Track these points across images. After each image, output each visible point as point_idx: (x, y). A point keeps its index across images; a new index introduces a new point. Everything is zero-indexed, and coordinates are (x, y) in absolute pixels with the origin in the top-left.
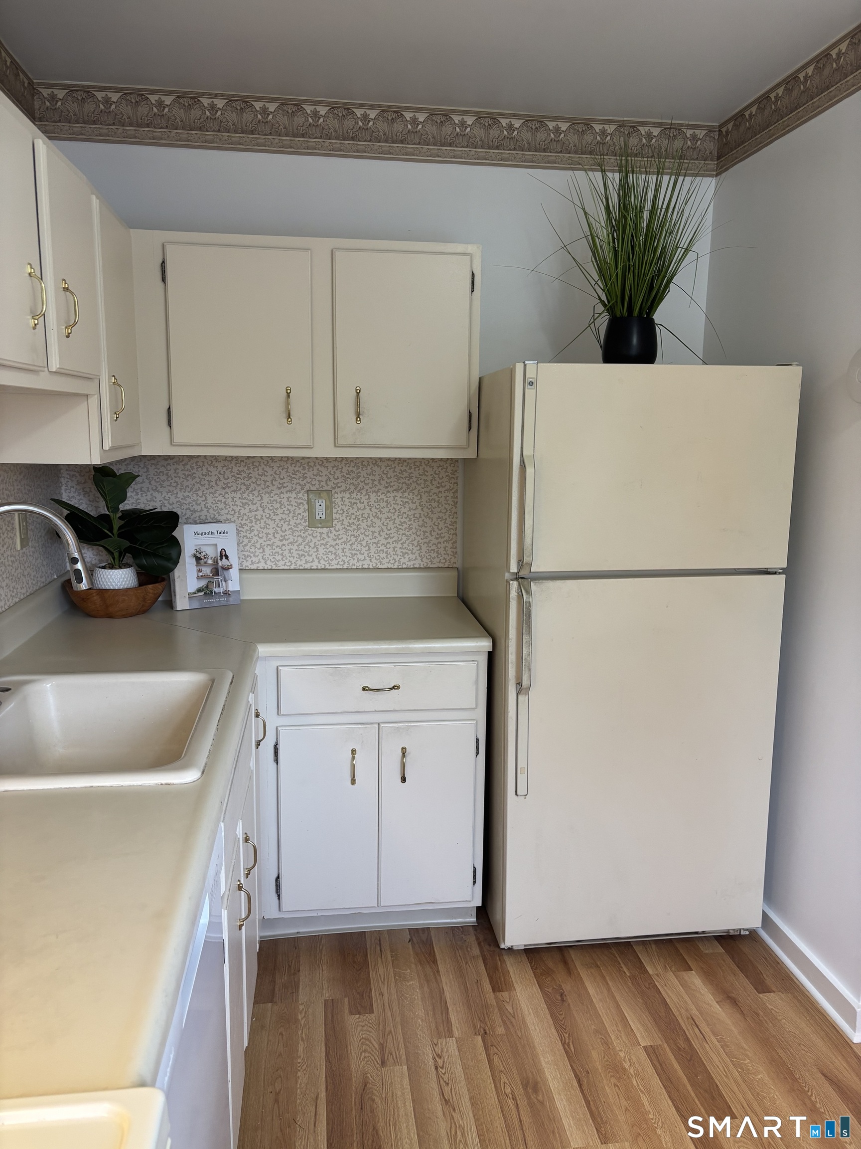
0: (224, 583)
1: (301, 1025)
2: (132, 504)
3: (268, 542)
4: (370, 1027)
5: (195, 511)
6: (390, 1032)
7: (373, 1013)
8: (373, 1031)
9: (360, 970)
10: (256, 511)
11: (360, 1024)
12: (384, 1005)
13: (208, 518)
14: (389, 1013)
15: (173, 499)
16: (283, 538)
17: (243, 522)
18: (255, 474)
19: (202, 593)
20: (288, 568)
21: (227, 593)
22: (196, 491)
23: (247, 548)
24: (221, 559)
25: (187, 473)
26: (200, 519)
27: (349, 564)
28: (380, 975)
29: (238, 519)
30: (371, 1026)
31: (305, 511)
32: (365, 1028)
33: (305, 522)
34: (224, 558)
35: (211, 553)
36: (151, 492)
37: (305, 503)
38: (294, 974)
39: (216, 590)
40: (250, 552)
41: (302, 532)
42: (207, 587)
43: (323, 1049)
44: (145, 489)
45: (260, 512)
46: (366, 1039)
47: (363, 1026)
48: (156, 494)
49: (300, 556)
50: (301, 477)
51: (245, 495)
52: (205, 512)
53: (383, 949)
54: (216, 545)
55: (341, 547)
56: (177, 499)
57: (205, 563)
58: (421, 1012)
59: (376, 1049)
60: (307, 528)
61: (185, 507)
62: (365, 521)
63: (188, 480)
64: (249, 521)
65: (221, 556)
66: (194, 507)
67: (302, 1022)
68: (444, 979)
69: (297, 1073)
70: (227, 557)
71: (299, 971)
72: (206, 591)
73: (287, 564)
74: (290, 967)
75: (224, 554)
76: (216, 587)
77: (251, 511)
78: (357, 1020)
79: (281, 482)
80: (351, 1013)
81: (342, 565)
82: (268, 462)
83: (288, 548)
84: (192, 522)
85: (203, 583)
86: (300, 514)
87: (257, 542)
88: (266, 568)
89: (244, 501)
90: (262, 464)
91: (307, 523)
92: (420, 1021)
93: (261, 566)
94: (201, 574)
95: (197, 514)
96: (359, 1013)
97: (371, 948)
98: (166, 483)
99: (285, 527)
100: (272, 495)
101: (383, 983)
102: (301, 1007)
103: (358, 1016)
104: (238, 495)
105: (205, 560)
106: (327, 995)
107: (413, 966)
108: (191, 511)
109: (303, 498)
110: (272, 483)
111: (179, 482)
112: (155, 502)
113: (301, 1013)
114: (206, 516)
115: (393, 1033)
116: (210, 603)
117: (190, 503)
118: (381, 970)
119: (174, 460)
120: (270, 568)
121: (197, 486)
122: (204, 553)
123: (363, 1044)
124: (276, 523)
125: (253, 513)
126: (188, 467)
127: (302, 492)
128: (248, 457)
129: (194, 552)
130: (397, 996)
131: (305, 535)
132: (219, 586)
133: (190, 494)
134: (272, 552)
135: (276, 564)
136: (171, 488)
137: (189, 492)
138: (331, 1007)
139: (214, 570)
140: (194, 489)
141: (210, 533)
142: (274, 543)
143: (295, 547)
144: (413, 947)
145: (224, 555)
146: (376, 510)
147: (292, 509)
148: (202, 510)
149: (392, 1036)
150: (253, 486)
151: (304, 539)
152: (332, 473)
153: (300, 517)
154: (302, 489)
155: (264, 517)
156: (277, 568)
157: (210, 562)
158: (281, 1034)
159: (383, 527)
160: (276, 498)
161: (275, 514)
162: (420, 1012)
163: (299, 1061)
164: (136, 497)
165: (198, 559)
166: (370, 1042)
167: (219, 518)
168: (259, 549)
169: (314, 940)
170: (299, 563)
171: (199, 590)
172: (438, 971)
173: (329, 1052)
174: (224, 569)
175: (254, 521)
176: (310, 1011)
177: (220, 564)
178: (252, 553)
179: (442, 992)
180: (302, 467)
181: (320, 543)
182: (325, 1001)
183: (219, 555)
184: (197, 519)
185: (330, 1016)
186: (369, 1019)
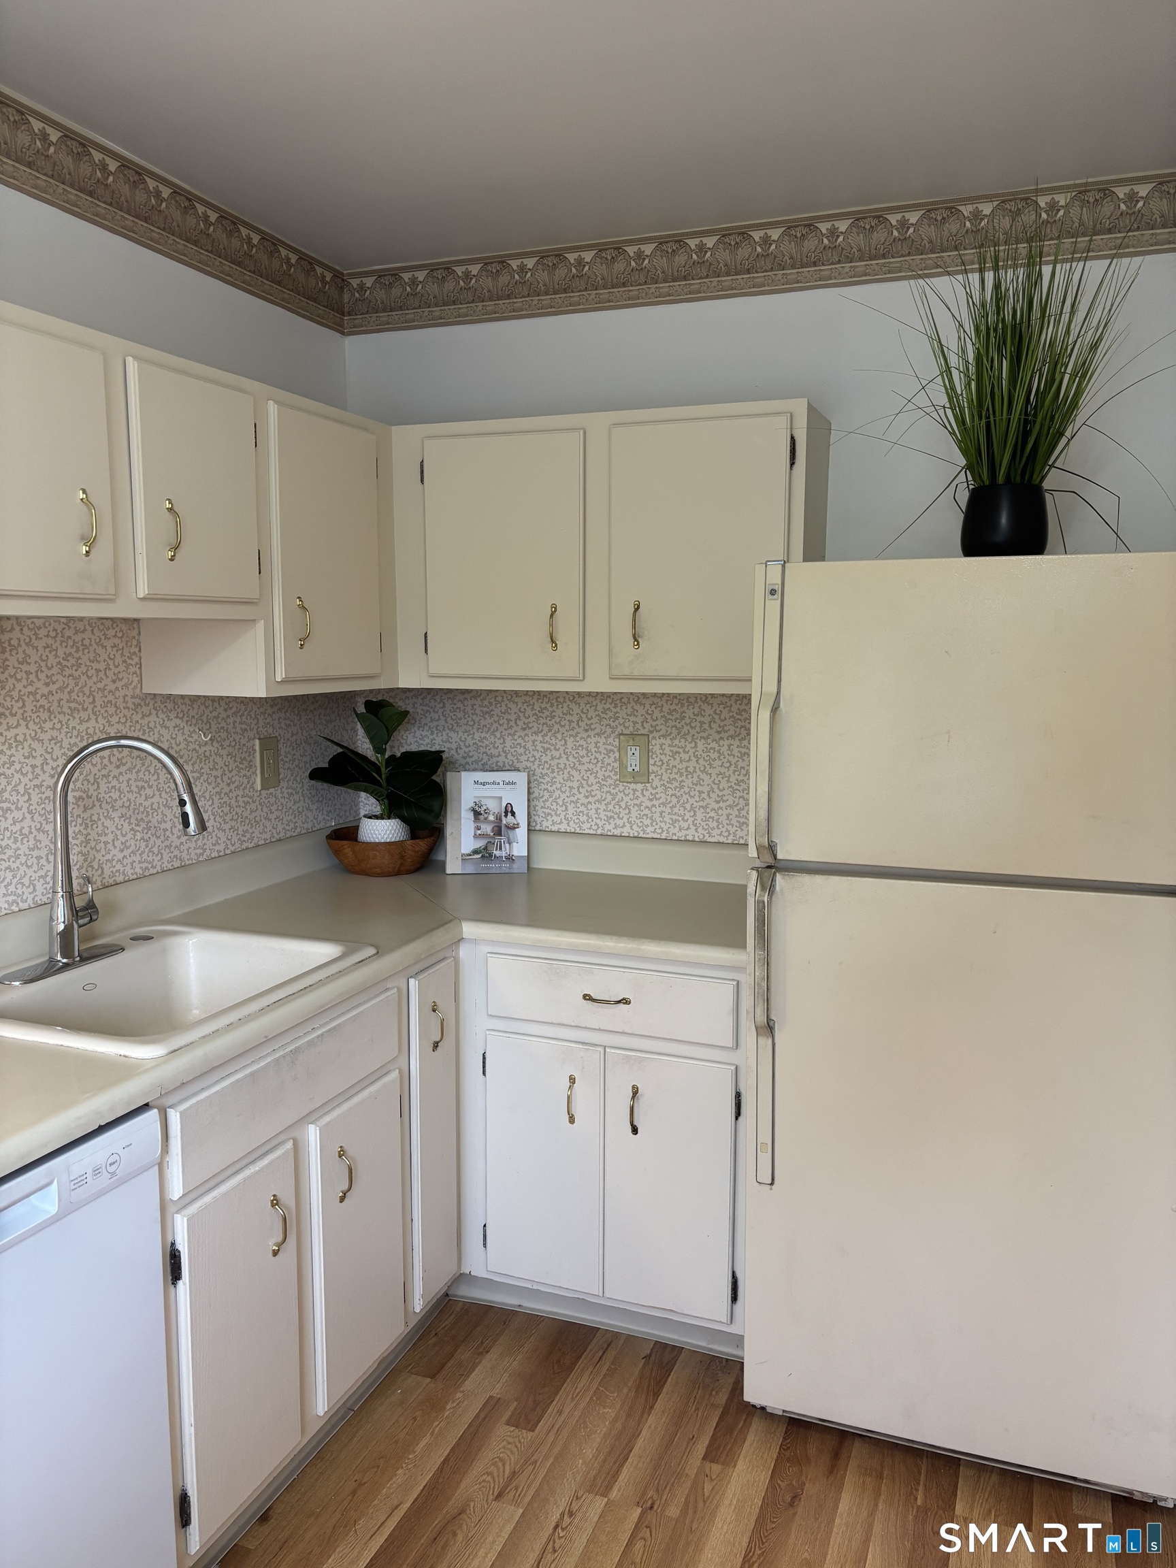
0: (507, 845)
1: (443, 1416)
2: (428, 744)
3: (572, 799)
4: (517, 1447)
5: (492, 756)
6: (536, 1462)
7: (533, 1431)
8: (517, 1453)
9: (558, 1373)
10: (559, 758)
11: (509, 1439)
12: (553, 1426)
13: (506, 765)
14: (552, 1436)
15: (469, 741)
16: (589, 794)
17: (544, 772)
18: (558, 712)
19: (479, 856)
20: (594, 832)
21: (510, 858)
22: (494, 732)
23: (548, 804)
24: (506, 816)
25: (485, 709)
26: (497, 765)
27: (668, 833)
28: (577, 1387)
29: (539, 767)
30: (519, 1446)
31: (615, 761)
32: (509, 1446)
33: (615, 775)
34: (509, 814)
35: (494, 807)
36: (447, 731)
37: (616, 750)
38: (481, 1353)
39: (497, 853)
40: (550, 809)
41: (612, 787)
42: (486, 848)
43: (446, 1453)
44: (440, 728)
45: (563, 760)
46: (501, 1459)
47: (509, 1443)
48: (452, 734)
49: (609, 818)
50: (611, 717)
51: (547, 738)
52: (501, 759)
53: (604, 1357)
54: (501, 798)
55: (659, 810)
56: (474, 741)
57: (486, 819)
58: (589, 1452)
59: (504, 1476)
60: (618, 782)
61: (482, 750)
62: (690, 776)
63: (485, 719)
64: (551, 770)
65: (506, 812)
66: (491, 751)
67: (447, 1413)
68: (651, 1420)
69: (398, 1469)
70: (513, 814)
71: (488, 1352)
72: (485, 854)
73: (593, 827)
74: (482, 1343)
75: (510, 810)
76: (496, 850)
77: (553, 758)
78: (509, 1433)
79: (589, 722)
80: (508, 1423)
81: (660, 834)
82: (574, 698)
83: (594, 806)
84: (489, 769)
85: (480, 844)
86: (610, 764)
87: (559, 797)
88: (568, 831)
89: (546, 746)
90: (567, 700)
91: (618, 776)
92: (581, 1461)
93: (563, 828)
94: (479, 832)
95: (495, 759)
96: (517, 1427)
97: (591, 1350)
98: (463, 722)
99: (592, 780)
100: (578, 739)
101: (573, 1399)
102: (459, 1395)
103: (513, 1428)
104: (540, 738)
105: (486, 816)
106: (497, 1391)
107: (625, 1391)
108: (487, 755)
109: (614, 743)
111: (477, 720)
112: (451, 743)
113: (453, 1402)
114: (504, 762)
115: (538, 1464)
116: (488, 868)
117: (487, 746)
118: (584, 1380)
119: (472, 695)
120: (573, 831)
121: (495, 725)
122: (485, 807)
123: (495, 1464)
124: (581, 775)
125: (556, 761)
126: (486, 702)
127: (613, 736)
128: (552, 692)
129: (473, 805)
130: (577, 1421)
131: (614, 791)
132: (501, 849)
133: (487, 736)
134: (576, 811)
135: (580, 827)
136: (468, 728)
137: (487, 733)
138: (492, 1407)
139: (496, 829)
140: (492, 730)
141: (494, 783)
142: (578, 799)
143: (603, 807)
144: (644, 1367)
145: (509, 811)
146: (704, 763)
147: (600, 758)
148: (499, 755)
149: (534, 1468)
150: (556, 727)
151: (614, 796)
152: (650, 712)
153: (610, 768)
154: (613, 732)
155: (568, 766)
156: (581, 832)
157: (491, 818)
158: (415, 1419)
159: (714, 786)
160: (582, 742)
161: (581, 763)
162: (590, 1450)
163: (410, 1457)
164: (431, 737)
165: (477, 814)
166: (504, 1465)
167: (518, 765)
168: (562, 806)
169: (533, 1320)
170: (607, 827)
171: (476, 852)
172: (651, 1408)
173: (450, 1459)
174: (508, 827)
175: (556, 770)
176: (466, 1403)
177: (504, 822)
178: (554, 810)
179: (636, 1436)
180: (613, 705)
181: (632, 802)
182: (491, 1397)
183: (503, 810)
184: (494, 765)
185: (482, 1416)
186: (523, 1437)
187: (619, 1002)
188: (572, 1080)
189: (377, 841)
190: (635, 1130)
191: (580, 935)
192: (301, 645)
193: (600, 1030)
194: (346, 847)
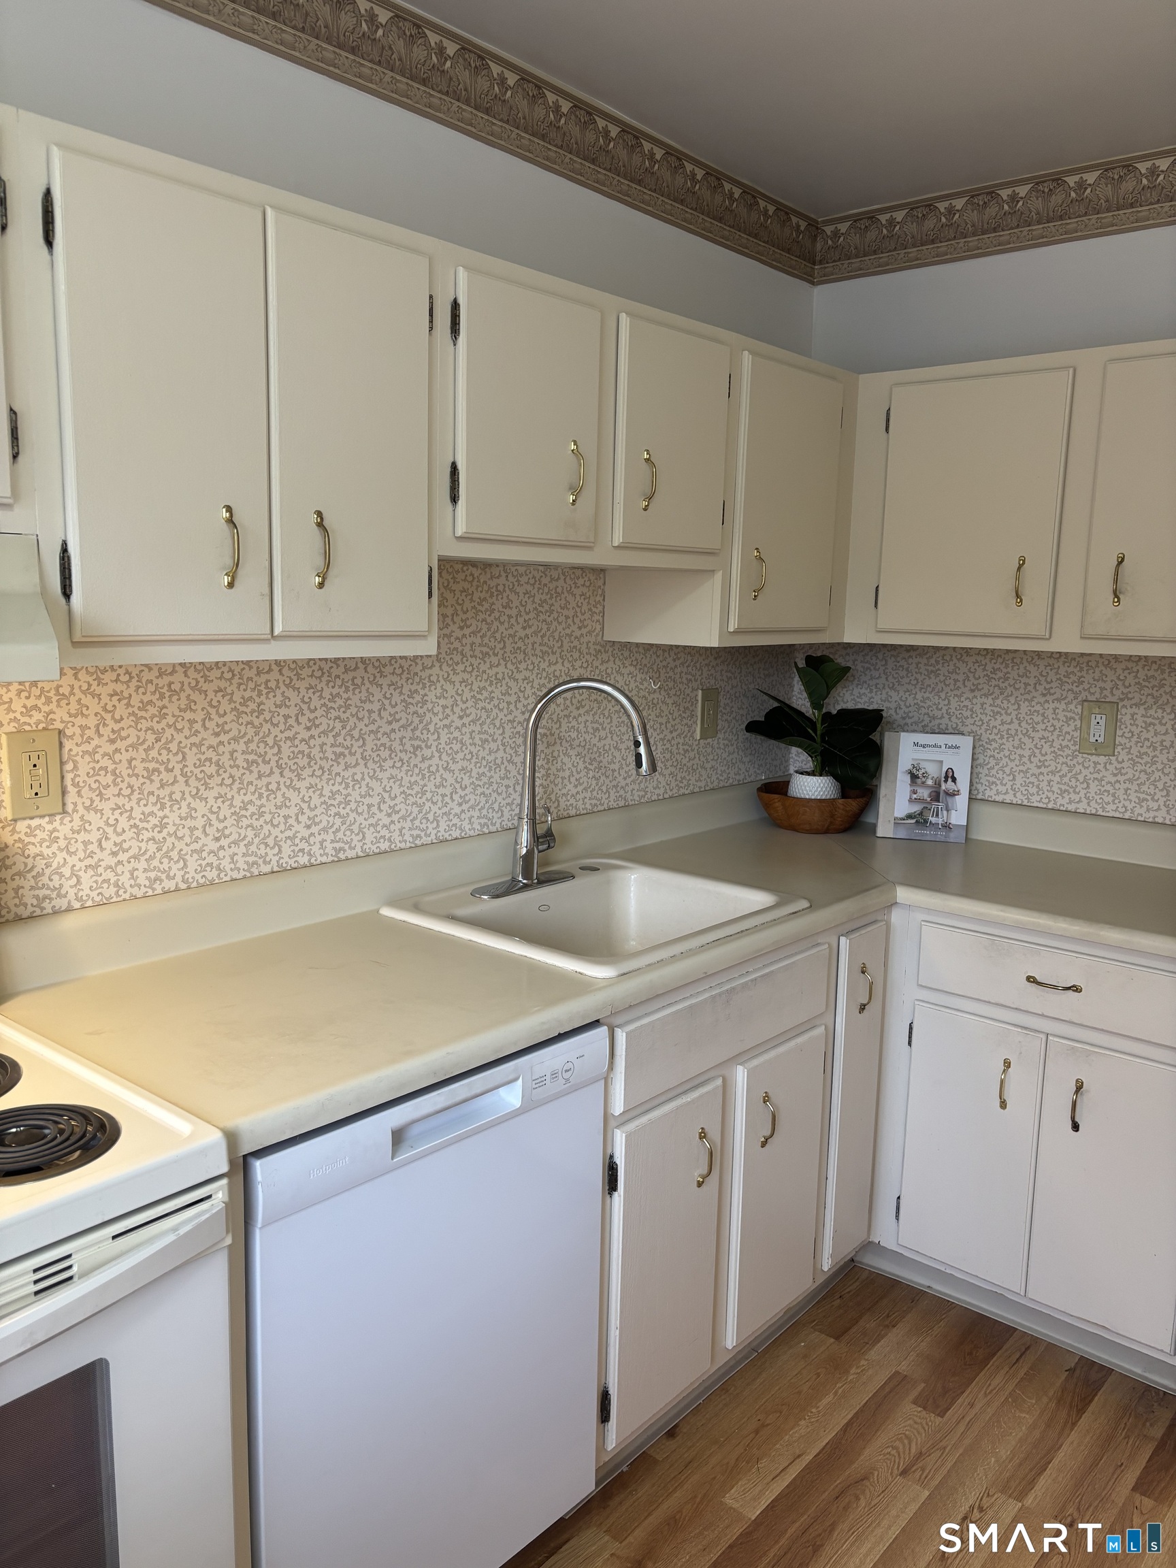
0: (945, 812)
1: (846, 1379)
2: (865, 702)
3: (1021, 768)
4: (924, 1428)
5: (934, 718)
6: (945, 1448)
7: (942, 1417)
8: (924, 1435)
9: (970, 1365)
10: (1009, 724)
11: (915, 1418)
12: (963, 1417)
13: (949, 727)
14: (961, 1428)
15: (910, 701)
16: (1042, 764)
17: (991, 737)
18: (1014, 674)
19: (914, 821)
20: (1045, 806)
21: (947, 826)
22: (938, 692)
23: (993, 772)
24: (946, 781)
25: (930, 668)
26: (939, 728)
27: (1132, 813)
28: (990, 1385)
29: (986, 732)
30: (927, 1429)
31: (1076, 730)
32: (916, 1426)
33: (1074, 745)
34: (950, 780)
35: (933, 771)
36: (888, 690)
37: (1077, 717)
38: (887, 1326)
39: (933, 820)
40: (996, 777)
41: (1069, 758)
42: (921, 814)
43: (850, 1416)
44: (880, 686)
45: (1015, 726)
46: (907, 1437)
47: (916, 1423)
48: (892, 693)
49: (1062, 792)
50: (1075, 682)
51: (998, 702)
52: (945, 721)
53: (1021, 1361)
54: (941, 762)
55: (1123, 786)
56: (916, 701)
57: (923, 783)
58: (1004, 1452)
59: (909, 1453)
60: (1077, 753)
61: (923, 711)
63: (930, 678)
64: (999, 736)
65: (946, 778)
66: (933, 712)
67: (851, 1377)
68: (1074, 1436)
69: (800, 1420)
70: (954, 780)
71: (894, 1326)
72: (920, 819)
73: (1044, 800)
74: (888, 1316)
75: (950, 774)
76: (933, 816)
77: (1003, 723)
78: (916, 1413)
79: (1048, 686)
80: (915, 1402)
81: (1123, 813)
82: (1033, 659)
83: (1047, 778)
84: (929, 731)
85: (916, 808)
86: (1069, 733)
87: (1007, 765)
88: (1014, 802)
89: (996, 709)
90: (1024, 661)
91: (1077, 747)
92: (993, 1459)
93: (1009, 798)
94: (915, 796)
95: (937, 722)
96: (925, 1408)
97: (1007, 1350)
98: (906, 680)
99: (1046, 748)
100: (1033, 703)
101: (986, 1395)
102: (863, 1362)
103: (920, 1409)
104: (990, 701)
105: (924, 779)
106: (904, 1368)
107: (1045, 1400)
108: (929, 717)
109: (1076, 710)
110: (1035, 688)
111: (920, 679)
112: (890, 702)
113: (858, 1368)
114: (947, 725)
115: (947, 1451)
116: (923, 835)
117: (930, 706)
118: (997, 1381)
119: (918, 652)
120: (1019, 802)
121: (940, 685)
122: (923, 771)
123: (901, 1440)
124: (1034, 743)
125: (1006, 727)
126: (932, 661)
127: (1075, 702)
128: (1008, 651)
129: (911, 767)
130: (990, 1419)
131: (1072, 763)
132: (937, 815)
133: (931, 696)
134: (1025, 782)
135: (1028, 798)
136: (910, 687)
137: (931, 693)
138: (898, 1383)
139: (934, 794)
140: (936, 691)
141: (935, 746)
142: (1028, 769)
143: (1057, 779)
144: (1067, 1379)
145: (950, 776)
147: (1058, 725)
148: (942, 717)
149: (942, 1453)
150: (1009, 690)
151: (1071, 768)
152: (1122, 678)
153: (1068, 737)
154: (1076, 698)
155: (1019, 733)
156: (1029, 804)
157: (930, 782)
158: (818, 1375)
160: (1038, 707)
161: (1034, 730)
163: (814, 1410)
164: (869, 695)
165: (914, 777)
166: (910, 1444)
167: (962, 729)
168: (1009, 775)
169: (943, 1305)
170: (1060, 801)
171: (909, 816)
172: (1074, 1424)
173: (853, 1424)
174: (947, 793)
175: (1006, 736)
176: (870, 1372)
177: (943, 787)
178: (999, 779)
179: (1056, 1447)
180: (1078, 668)
181: (1092, 776)
182: (897, 1373)
183: (943, 775)
184: (935, 728)
185: (887, 1389)
186: (930, 1420)
187: (1069, 988)
188: (1007, 1064)
189: (807, 797)
190: (1076, 1127)
191: (1028, 912)
192: (755, 596)
193: (1043, 1015)
194: (776, 800)
